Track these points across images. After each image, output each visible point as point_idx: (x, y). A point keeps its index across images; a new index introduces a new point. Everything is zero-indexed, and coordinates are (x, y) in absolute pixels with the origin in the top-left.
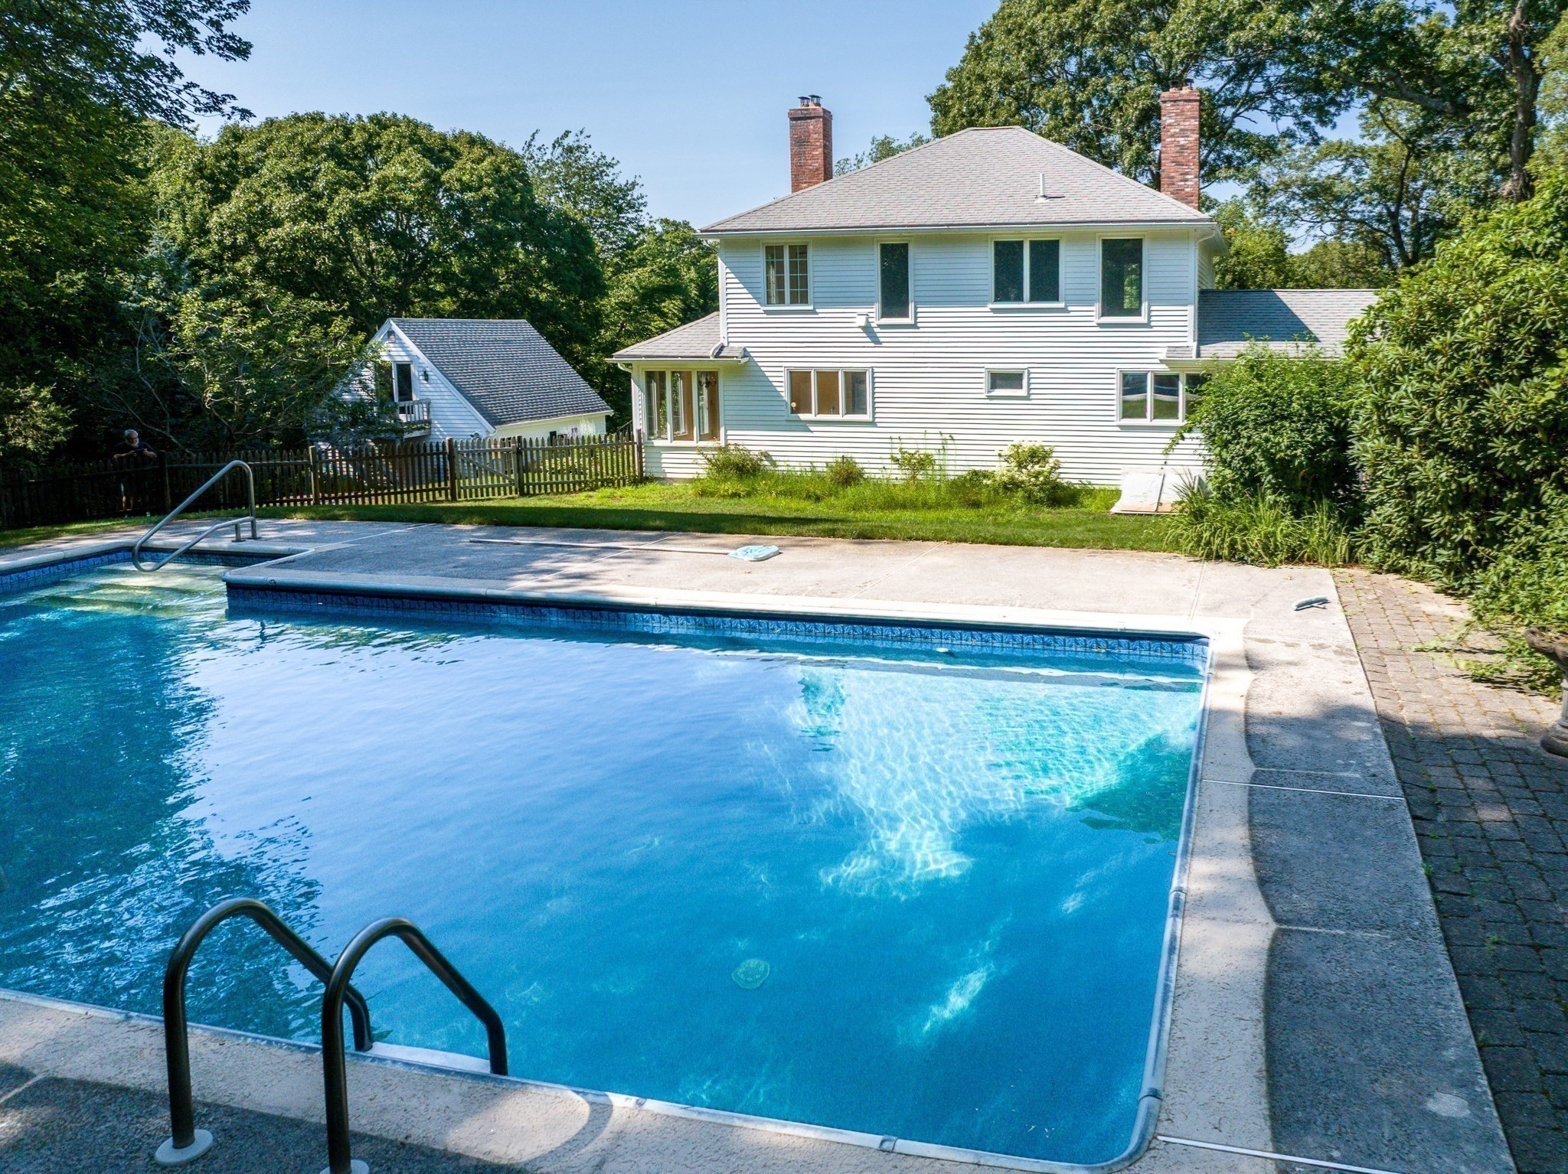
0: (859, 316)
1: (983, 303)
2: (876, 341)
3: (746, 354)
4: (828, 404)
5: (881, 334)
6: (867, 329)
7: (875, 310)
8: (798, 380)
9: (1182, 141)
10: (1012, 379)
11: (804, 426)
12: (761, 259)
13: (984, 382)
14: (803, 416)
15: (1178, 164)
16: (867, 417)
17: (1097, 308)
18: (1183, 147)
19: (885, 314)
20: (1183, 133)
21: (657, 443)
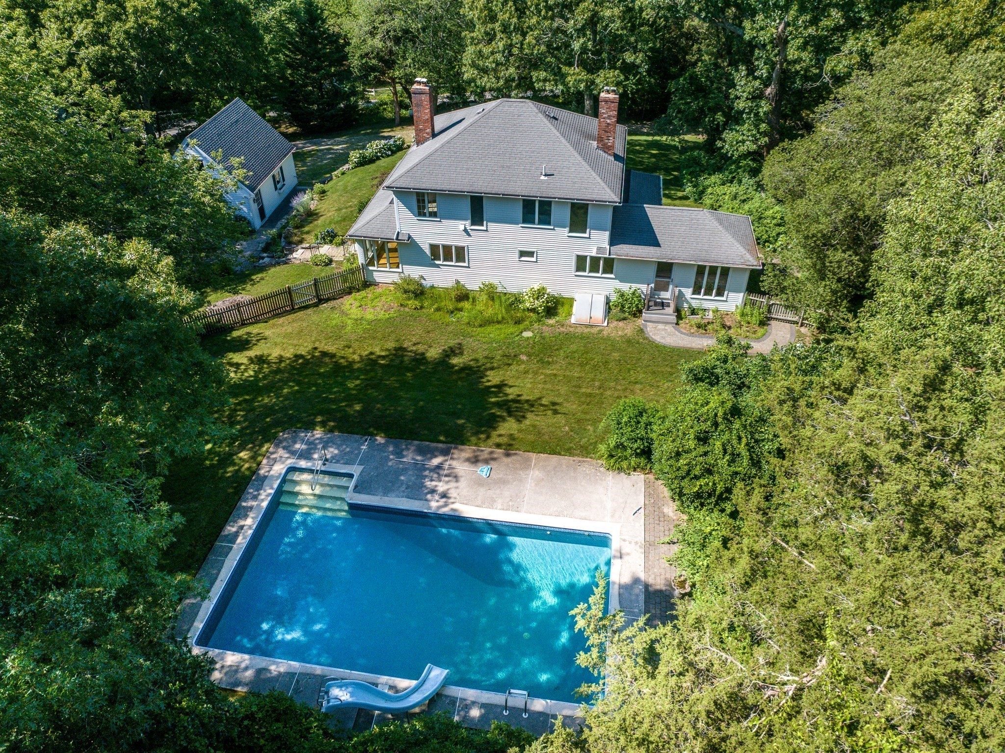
0: (461, 225)
1: (518, 224)
2: (469, 235)
3: (410, 237)
4: (448, 257)
5: (471, 233)
6: (465, 230)
7: (468, 223)
8: (434, 248)
9: (608, 121)
10: (530, 254)
11: (438, 266)
12: (414, 199)
13: (517, 255)
14: (437, 262)
15: (606, 131)
16: (466, 264)
17: (567, 229)
18: (608, 124)
19: (473, 224)
20: (609, 117)
21: (371, 268)
